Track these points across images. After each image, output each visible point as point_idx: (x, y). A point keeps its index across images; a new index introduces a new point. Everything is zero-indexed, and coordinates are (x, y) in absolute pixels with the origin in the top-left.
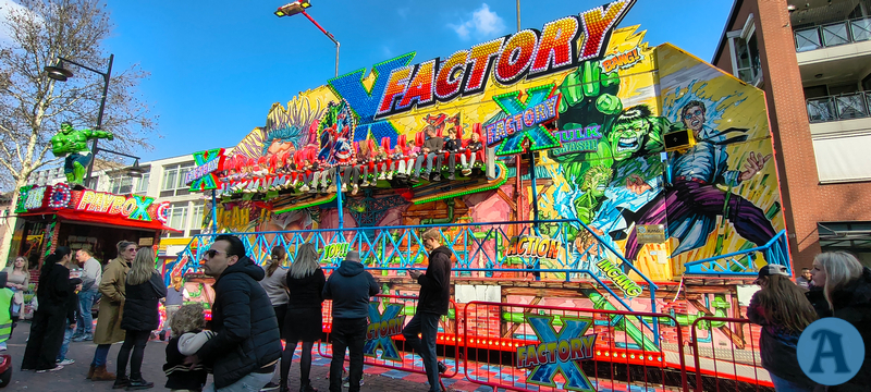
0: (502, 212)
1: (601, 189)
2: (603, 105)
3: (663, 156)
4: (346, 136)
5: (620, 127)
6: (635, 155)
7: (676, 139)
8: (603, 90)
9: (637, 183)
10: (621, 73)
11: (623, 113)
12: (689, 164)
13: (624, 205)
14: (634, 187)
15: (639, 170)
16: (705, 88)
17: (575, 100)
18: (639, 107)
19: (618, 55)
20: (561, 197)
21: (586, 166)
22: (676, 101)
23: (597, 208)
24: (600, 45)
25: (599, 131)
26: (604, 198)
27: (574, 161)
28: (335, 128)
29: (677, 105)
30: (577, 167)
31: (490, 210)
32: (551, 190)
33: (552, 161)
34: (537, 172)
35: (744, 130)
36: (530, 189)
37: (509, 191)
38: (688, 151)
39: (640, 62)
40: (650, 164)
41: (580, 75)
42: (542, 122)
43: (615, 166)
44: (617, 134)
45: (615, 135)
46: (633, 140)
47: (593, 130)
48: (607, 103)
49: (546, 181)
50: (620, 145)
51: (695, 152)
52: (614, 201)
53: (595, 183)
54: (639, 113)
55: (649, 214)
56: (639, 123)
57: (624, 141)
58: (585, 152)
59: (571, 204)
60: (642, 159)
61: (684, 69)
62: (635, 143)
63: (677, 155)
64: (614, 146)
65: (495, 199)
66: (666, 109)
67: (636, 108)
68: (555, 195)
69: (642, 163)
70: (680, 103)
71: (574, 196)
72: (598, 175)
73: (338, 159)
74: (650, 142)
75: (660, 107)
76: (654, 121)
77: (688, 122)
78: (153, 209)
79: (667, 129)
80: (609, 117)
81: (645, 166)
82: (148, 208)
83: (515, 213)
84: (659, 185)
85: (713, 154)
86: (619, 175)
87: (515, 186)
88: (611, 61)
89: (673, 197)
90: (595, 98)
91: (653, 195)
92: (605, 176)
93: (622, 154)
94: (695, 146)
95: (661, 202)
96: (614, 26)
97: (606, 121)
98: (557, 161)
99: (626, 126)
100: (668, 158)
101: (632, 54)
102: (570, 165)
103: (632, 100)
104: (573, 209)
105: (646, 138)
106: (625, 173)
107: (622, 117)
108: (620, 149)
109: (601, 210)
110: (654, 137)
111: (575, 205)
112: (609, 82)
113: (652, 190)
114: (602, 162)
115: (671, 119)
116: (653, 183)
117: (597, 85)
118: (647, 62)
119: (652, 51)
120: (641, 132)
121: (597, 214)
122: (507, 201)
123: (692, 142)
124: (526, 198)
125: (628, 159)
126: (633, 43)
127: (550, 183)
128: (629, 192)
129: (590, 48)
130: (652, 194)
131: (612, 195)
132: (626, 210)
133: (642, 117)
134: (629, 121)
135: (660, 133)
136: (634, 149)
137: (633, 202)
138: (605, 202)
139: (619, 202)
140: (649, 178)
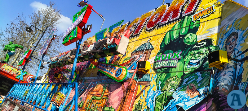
0: (119, 97)
5: (193, 52)
9: (193, 90)
10: (201, 20)
14: (190, 92)
20: (151, 94)
23: (166, 104)
24: (195, 6)
26: (171, 98)
27: (164, 72)
29: (225, 36)
30: (164, 76)
31: (116, 95)
32: (148, 89)
37: (126, 85)
39: (213, 13)
46: (198, 61)
49: (147, 83)
52: (177, 100)
53: (170, 87)
59: (154, 99)
62: (198, 63)
64: (186, 64)
65: (120, 89)
68: (148, 92)
69: (198, 76)
71: (157, 94)
77: (228, 47)
78: (27, 77)
81: (200, 79)
82: (24, 76)
83: (124, 98)
85: (236, 69)
86: (184, 83)
87: (130, 82)
89: (211, 103)
90: (184, 36)
91: (200, 99)
95: (203, 106)
99: (196, 52)
103: (203, 36)
104: (154, 102)
106: (187, 82)
107: (195, 46)
108: (189, 66)
109: (168, 106)
112: (194, 26)
113: (200, 96)
114: (177, 74)
115: (221, 46)
117: (187, 28)
121: (165, 108)
122: (124, 91)
125: (191, 73)
128: (186, 96)
129: (189, 9)
130: (199, 99)
133: (206, 46)
136: (197, 67)
137: (186, 103)
138: (171, 101)
139: (179, 102)
140: (200, 88)
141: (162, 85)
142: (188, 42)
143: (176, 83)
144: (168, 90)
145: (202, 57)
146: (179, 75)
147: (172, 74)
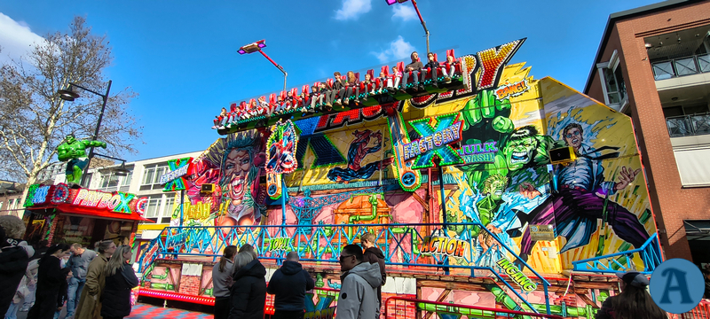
0: (416, 211)
1: (499, 194)
2: (498, 125)
3: (550, 168)
4: (290, 150)
5: (512, 143)
6: (526, 166)
7: (559, 154)
8: (497, 113)
9: (528, 189)
10: (512, 100)
11: (515, 131)
12: (571, 175)
13: (519, 208)
14: (526, 192)
15: (529, 179)
16: (582, 113)
17: (475, 121)
18: (528, 128)
19: (509, 85)
20: (465, 200)
21: (485, 175)
22: (558, 123)
23: (496, 210)
24: (494, 78)
25: (495, 146)
26: (502, 201)
27: (476, 170)
28: (281, 143)
29: (558, 127)
30: (478, 175)
31: (406, 209)
32: (457, 194)
33: (457, 170)
34: (445, 179)
35: (616, 149)
36: (439, 192)
37: (422, 194)
38: (570, 164)
39: (527, 91)
40: (539, 174)
41: (479, 101)
42: (449, 143)
43: (510, 174)
44: (511, 149)
45: (509, 150)
46: (524, 154)
47: (491, 145)
48: (502, 124)
49: (453, 186)
50: (513, 157)
51: (576, 165)
52: (510, 204)
53: (493, 189)
54: (528, 132)
55: (540, 215)
56: (528, 140)
57: (516, 154)
58: (484, 163)
59: (474, 206)
60: (531, 170)
61: (563, 98)
62: (525, 156)
63: (561, 167)
64: (508, 158)
65: (411, 200)
66: (550, 130)
67: (525, 128)
68: (460, 198)
69: (532, 173)
70: (561, 125)
71: (476, 199)
72: (496, 182)
73: (283, 168)
74: (538, 156)
75: (545, 127)
76: (541, 139)
77: (569, 140)
78: (133, 203)
79: (551, 146)
80: (503, 135)
81: (534, 176)
82: (129, 203)
83: (428, 213)
84: (547, 192)
85: (591, 167)
86: (514, 182)
87: (427, 190)
88: (504, 90)
89: (560, 202)
90: (491, 120)
91: (543, 199)
92: (501, 183)
93: (516, 165)
94: (576, 160)
95: (549, 206)
96: (505, 63)
97: (502, 138)
98: (462, 170)
99: (518, 142)
100: (554, 169)
101: (521, 85)
102: (473, 173)
103: (521, 122)
104: (476, 210)
105: (535, 152)
106: (518, 181)
107: (514, 135)
108: (513, 161)
109: (499, 211)
110: (541, 152)
111: (477, 207)
112: (503, 107)
113: (541, 195)
114: (499, 171)
115: (555, 137)
116: (542, 189)
117: (493, 109)
118: (533, 91)
119: (536, 83)
120: (531, 147)
121: (496, 215)
122: (421, 202)
123: (573, 157)
124: (436, 200)
125: (520, 170)
126: (521, 77)
127: (456, 188)
128: (523, 197)
129: (487, 80)
130: (541, 198)
131: (508, 198)
132: (520, 212)
133: (531, 135)
134: (519, 138)
135: (546, 148)
136: (525, 161)
137: (526, 205)
138: (502, 205)
139: (514, 205)
140: (539, 186)
141: (481, 187)
142: (501, 129)
143: (501, 182)
144: (492, 193)
145: (529, 149)
146: (502, 172)
147: (491, 172)
